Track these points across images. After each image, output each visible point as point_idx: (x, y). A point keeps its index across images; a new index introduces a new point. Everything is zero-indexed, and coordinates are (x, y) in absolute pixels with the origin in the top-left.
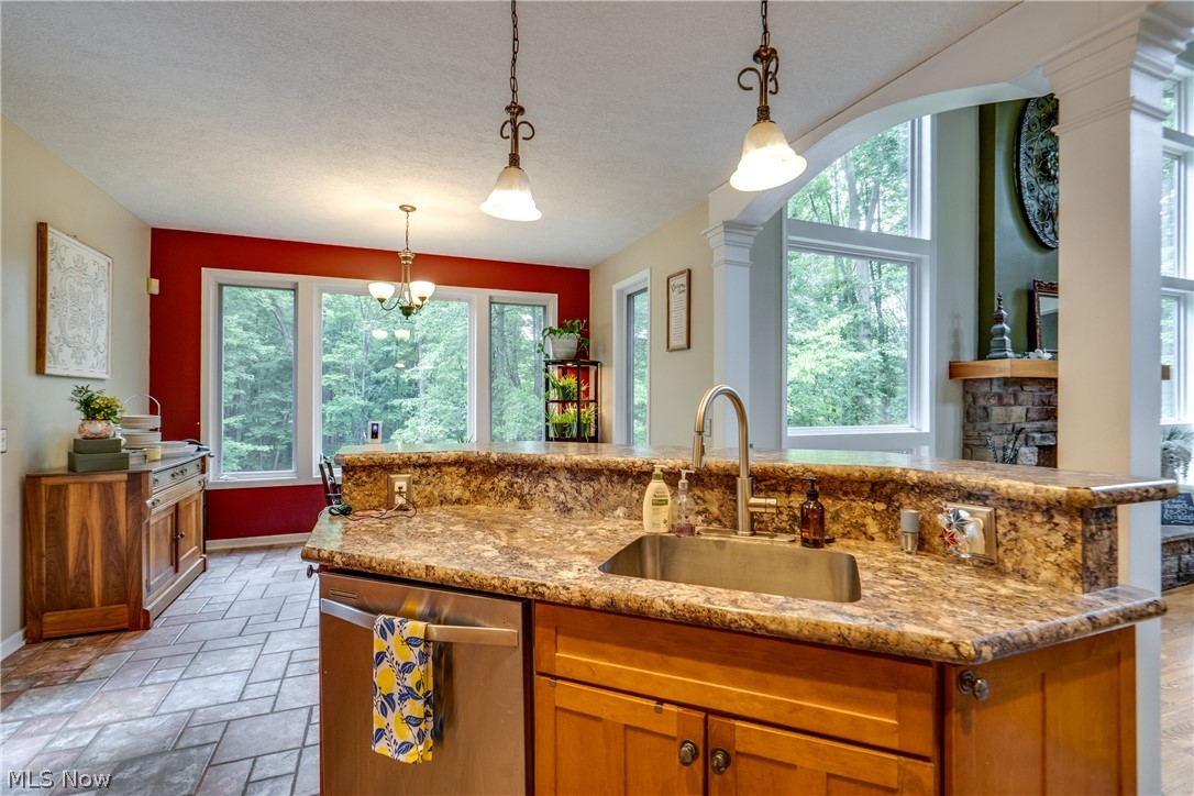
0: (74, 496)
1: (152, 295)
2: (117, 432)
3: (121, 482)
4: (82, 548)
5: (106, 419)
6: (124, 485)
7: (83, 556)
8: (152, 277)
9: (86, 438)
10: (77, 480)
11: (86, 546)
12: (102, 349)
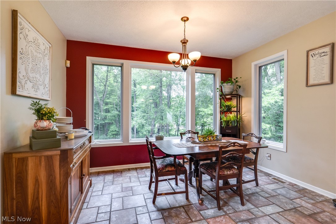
0: (31, 164)
1: (67, 68)
2: (54, 127)
3: (56, 155)
4: (36, 194)
5: (49, 119)
6: (58, 157)
7: (36, 198)
8: (67, 60)
9: (38, 130)
10: (33, 155)
11: (38, 192)
12: (47, 86)
